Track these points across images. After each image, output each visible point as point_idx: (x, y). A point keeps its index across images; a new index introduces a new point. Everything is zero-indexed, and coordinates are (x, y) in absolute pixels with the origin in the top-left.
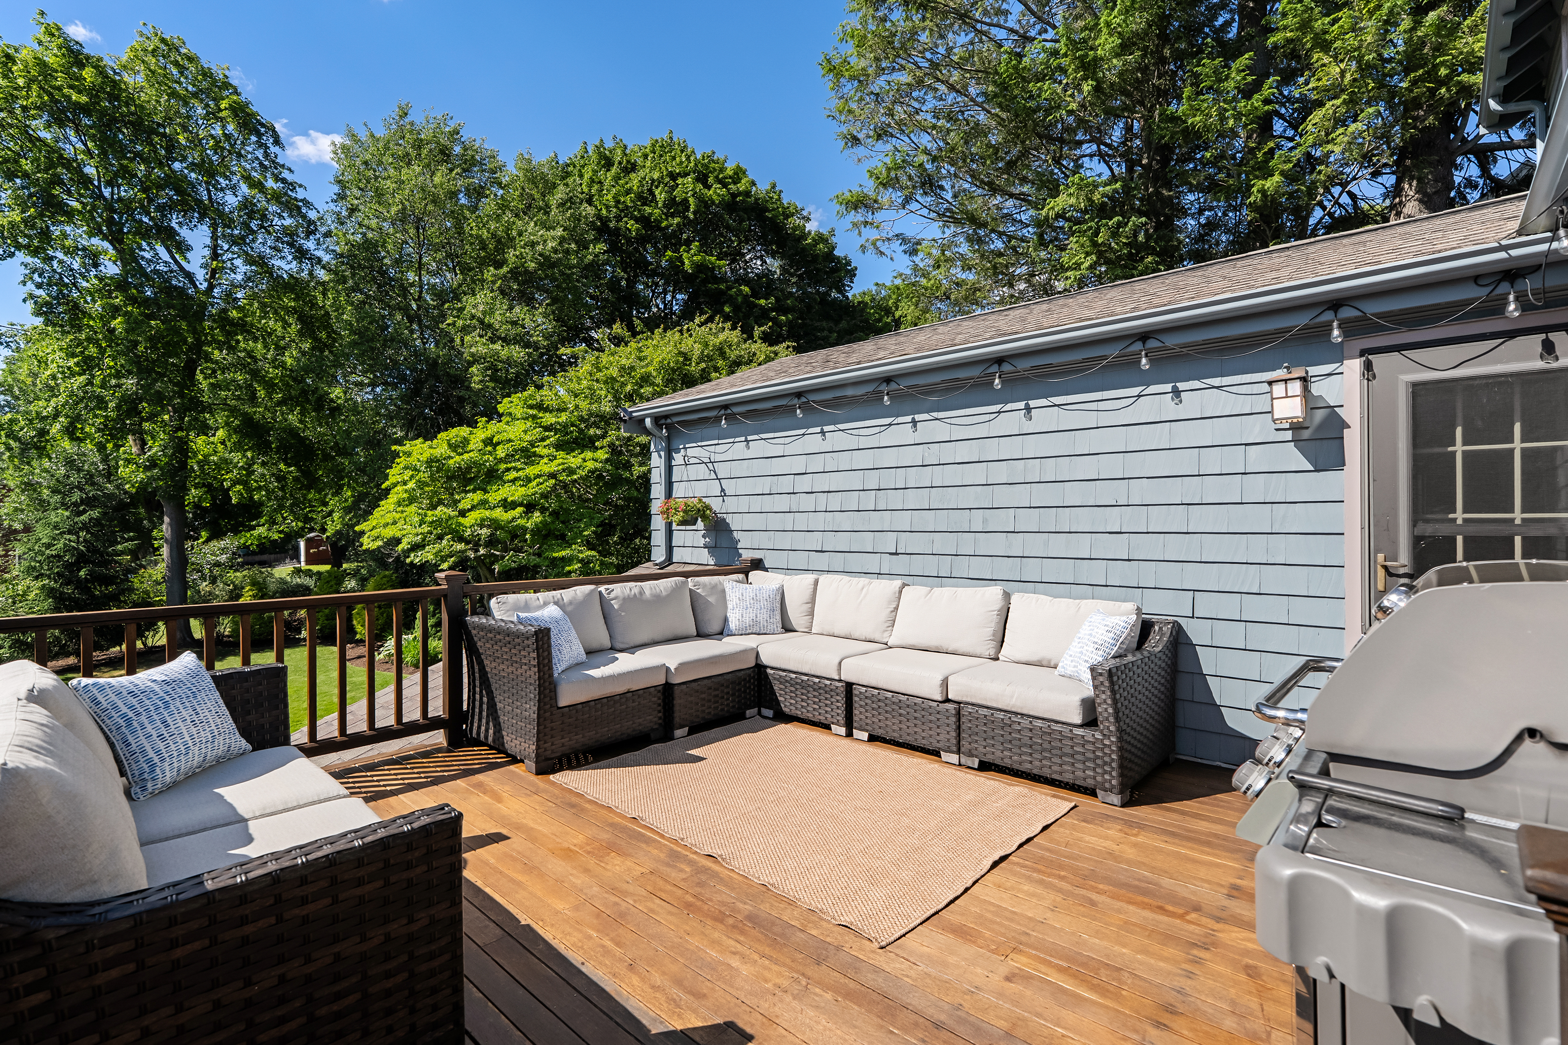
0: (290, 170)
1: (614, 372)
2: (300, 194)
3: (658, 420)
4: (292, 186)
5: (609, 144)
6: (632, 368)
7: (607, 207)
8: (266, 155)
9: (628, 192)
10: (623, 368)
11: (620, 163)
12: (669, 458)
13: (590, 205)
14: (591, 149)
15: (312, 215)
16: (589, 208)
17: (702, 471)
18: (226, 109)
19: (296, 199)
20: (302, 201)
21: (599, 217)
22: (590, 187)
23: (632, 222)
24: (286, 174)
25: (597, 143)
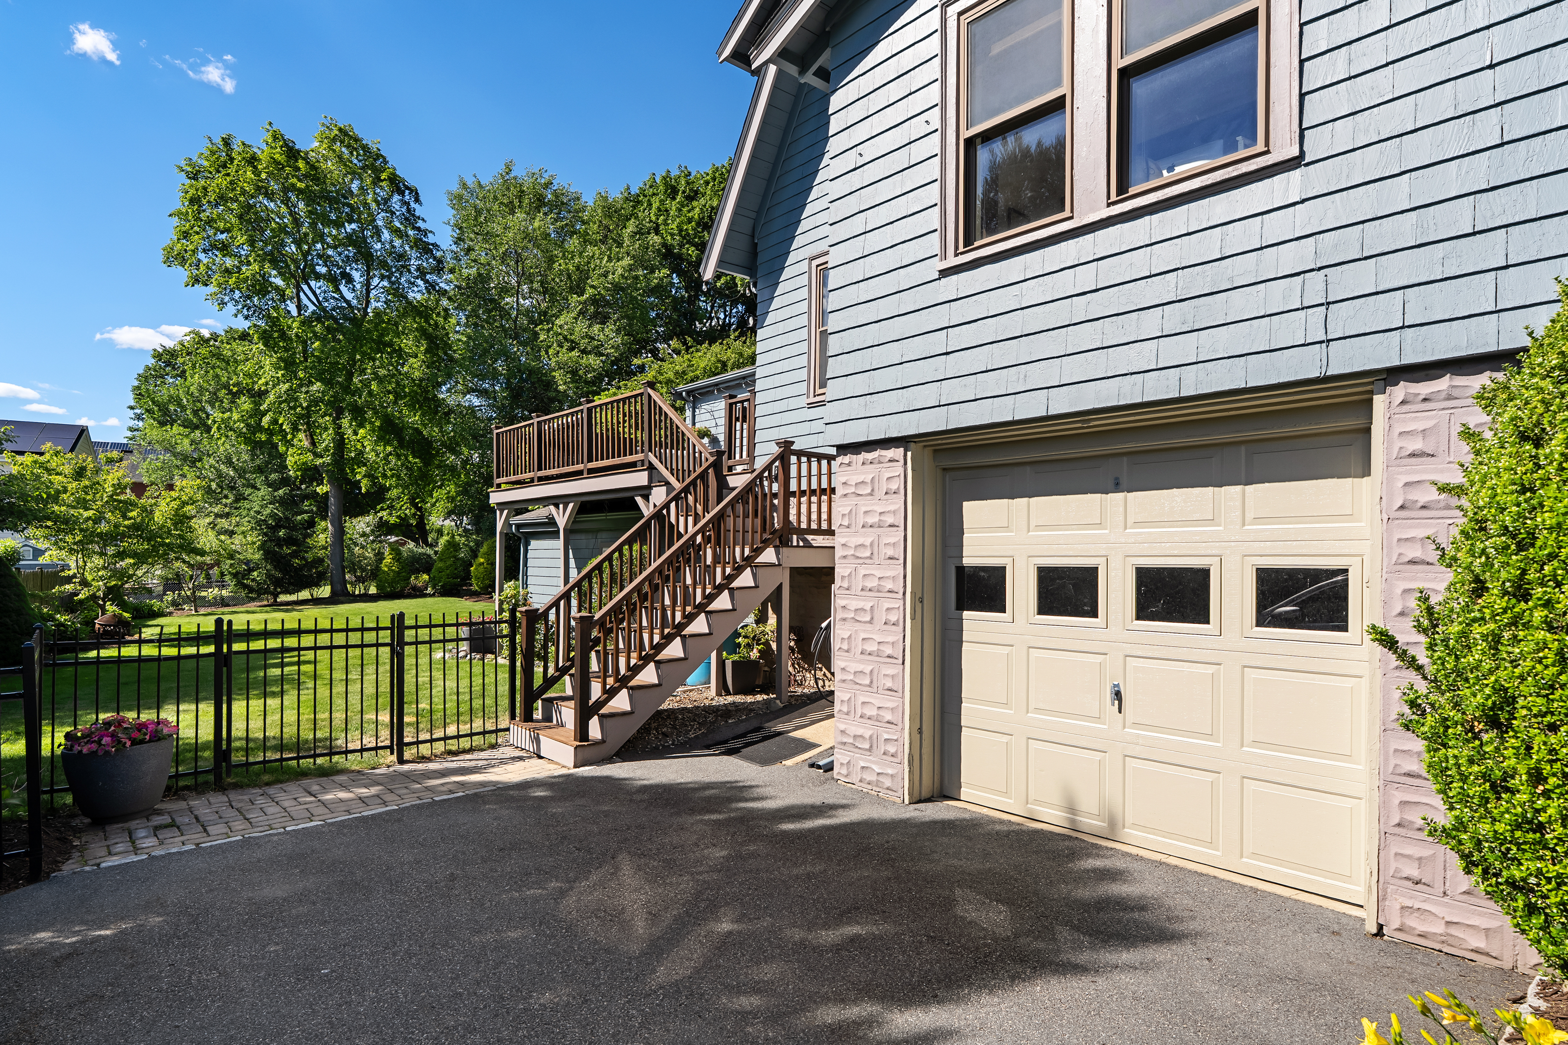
0: (423, 220)
1: (671, 375)
2: (431, 239)
3: (689, 392)
4: (425, 232)
5: (675, 173)
6: (684, 373)
7: (672, 235)
8: (409, 210)
9: (690, 220)
10: (677, 373)
11: (684, 192)
12: (694, 411)
13: (657, 234)
14: (658, 180)
15: (439, 254)
16: (655, 237)
17: (708, 416)
18: (385, 179)
19: (429, 244)
20: (432, 245)
21: (664, 245)
22: (658, 217)
23: (693, 248)
24: (420, 224)
25: (664, 174)
